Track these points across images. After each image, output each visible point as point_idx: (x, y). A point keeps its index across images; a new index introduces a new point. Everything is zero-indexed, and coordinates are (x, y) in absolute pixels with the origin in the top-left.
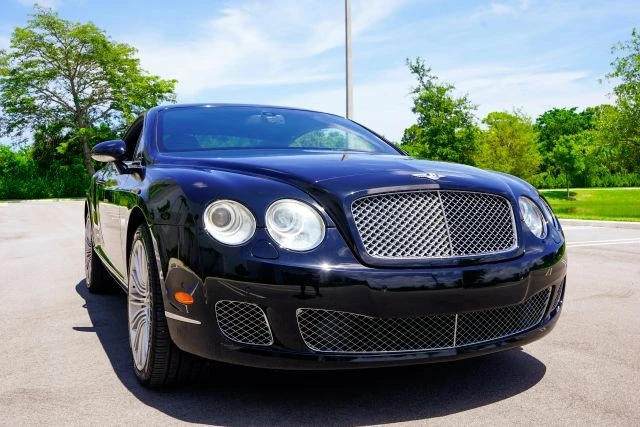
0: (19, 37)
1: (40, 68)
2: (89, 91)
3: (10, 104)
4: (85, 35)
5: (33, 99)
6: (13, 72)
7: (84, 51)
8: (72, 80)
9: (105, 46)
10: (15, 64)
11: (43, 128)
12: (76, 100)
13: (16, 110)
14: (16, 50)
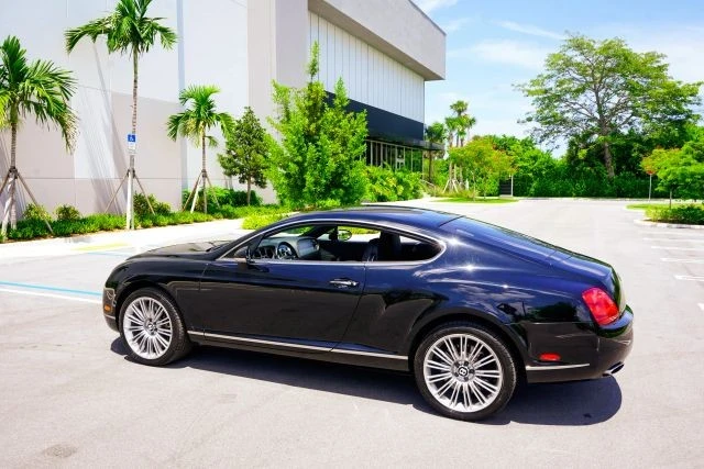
0: (552, 62)
1: (575, 86)
2: (615, 99)
3: (543, 119)
5: (563, 113)
6: (546, 92)
7: (608, 65)
8: (597, 93)
9: (626, 59)
10: (551, 84)
11: (577, 136)
12: (600, 112)
13: (549, 123)
14: (549, 73)
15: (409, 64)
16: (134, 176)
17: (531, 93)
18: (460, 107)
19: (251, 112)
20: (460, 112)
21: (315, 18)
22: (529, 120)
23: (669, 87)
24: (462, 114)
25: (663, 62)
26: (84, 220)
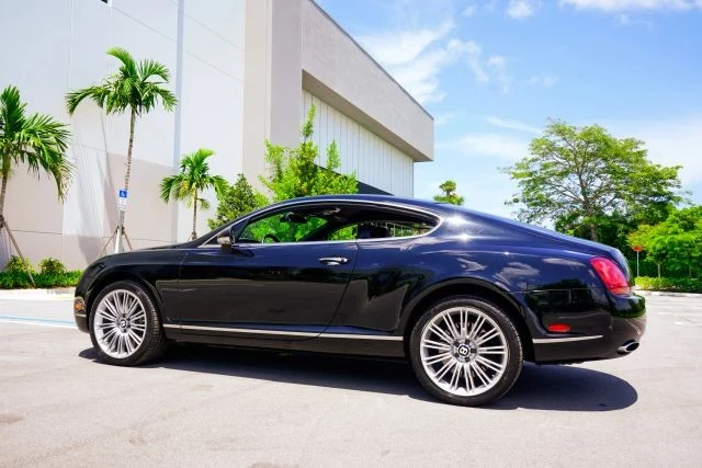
0: (536, 146)
1: (560, 169)
2: (598, 182)
3: (529, 200)
4: (591, 136)
5: (548, 195)
6: (531, 174)
7: (590, 150)
8: (580, 177)
9: (606, 143)
10: (536, 167)
11: (563, 218)
12: (584, 194)
13: (535, 204)
14: (534, 156)
15: (399, 145)
16: (123, 233)
17: (516, 176)
18: (449, 187)
19: (243, 179)
20: (448, 191)
21: (309, 96)
22: (516, 201)
23: (649, 170)
24: (451, 193)
25: (641, 148)
26: (69, 275)
